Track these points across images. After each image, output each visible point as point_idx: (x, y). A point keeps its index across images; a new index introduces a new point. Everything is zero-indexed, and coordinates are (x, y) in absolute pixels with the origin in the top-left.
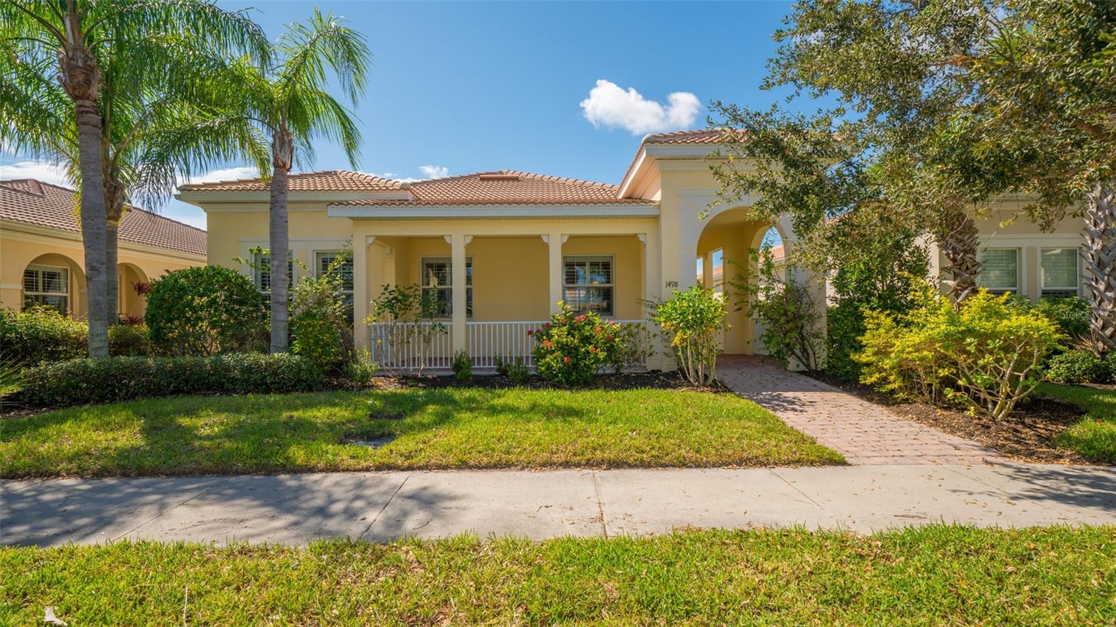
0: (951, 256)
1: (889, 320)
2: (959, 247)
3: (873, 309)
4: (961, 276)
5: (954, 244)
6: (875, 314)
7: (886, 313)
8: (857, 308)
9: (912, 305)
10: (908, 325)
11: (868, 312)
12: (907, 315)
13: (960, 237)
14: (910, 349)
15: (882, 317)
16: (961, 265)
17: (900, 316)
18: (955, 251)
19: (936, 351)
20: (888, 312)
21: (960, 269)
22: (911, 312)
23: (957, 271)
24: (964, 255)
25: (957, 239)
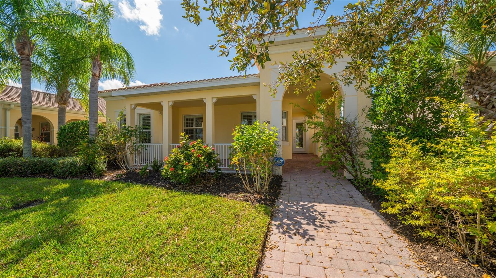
0: (478, 98)
1: (416, 149)
2: (485, 91)
3: (400, 138)
4: (487, 113)
5: (480, 90)
6: (401, 142)
7: (413, 141)
8: (384, 136)
9: (446, 133)
10: (438, 154)
11: (393, 141)
12: (438, 143)
13: (486, 84)
14: (442, 189)
15: (409, 146)
16: (487, 105)
17: (429, 144)
18: (481, 94)
19: (484, 196)
20: (415, 140)
21: (486, 108)
22: (443, 141)
23: (483, 109)
24: (490, 97)
25: (483, 86)
